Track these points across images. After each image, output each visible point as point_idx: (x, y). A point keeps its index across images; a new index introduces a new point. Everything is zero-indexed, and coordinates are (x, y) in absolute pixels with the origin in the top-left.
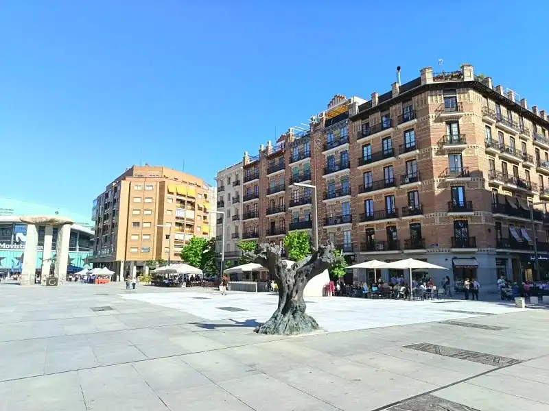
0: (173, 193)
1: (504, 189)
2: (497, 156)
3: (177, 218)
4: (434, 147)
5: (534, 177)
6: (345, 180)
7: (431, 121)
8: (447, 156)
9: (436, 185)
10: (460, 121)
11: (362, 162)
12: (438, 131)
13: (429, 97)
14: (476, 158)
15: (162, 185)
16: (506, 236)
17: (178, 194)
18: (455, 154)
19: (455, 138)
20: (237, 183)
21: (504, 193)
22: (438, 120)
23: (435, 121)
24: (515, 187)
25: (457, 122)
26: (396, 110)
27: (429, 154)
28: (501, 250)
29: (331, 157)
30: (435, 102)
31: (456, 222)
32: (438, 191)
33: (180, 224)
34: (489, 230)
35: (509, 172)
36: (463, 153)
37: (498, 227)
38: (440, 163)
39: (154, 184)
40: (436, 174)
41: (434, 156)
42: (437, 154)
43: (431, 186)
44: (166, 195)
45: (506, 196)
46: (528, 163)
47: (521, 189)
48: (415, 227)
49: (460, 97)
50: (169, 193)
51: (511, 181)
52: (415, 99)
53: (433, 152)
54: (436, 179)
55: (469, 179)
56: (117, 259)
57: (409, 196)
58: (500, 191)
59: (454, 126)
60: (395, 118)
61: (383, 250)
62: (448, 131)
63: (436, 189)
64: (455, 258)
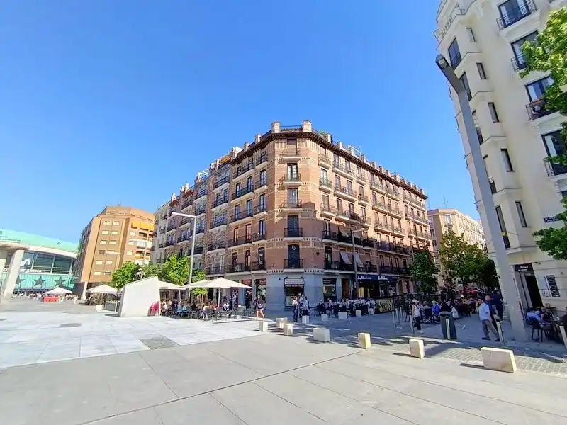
0: (136, 228)
1: (336, 220)
2: (332, 193)
3: (138, 247)
4: (277, 184)
5: (370, 213)
6: (225, 212)
7: (276, 162)
8: (286, 190)
9: (276, 214)
10: (298, 163)
11: (235, 197)
12: (281, 170)
13: (276, 144)
14: (309, 193)
15: (128, 220)
16: (336, 259)
17: (141, 229)
18: (293, 189)
19: (295, 176)
20: (165, 217)
21: (337, 223)
22: (282, 162)
23: (279, 163)
24: (348, 219)
25: (296, 164)
26: (257, 154)
27: (273, 189)
28: (327, 271)
29: (218, 195)
30: (280, 147)
31: (290, 247)
32: (277, 219)
33: (141, 253)
34: (318, 254)
35: (344, 208)
36: (299, 189)
37: (328, 251)
38: (281, 197)
39: (120, 220)
40: (277, 205)
41: (276, 190)
42: (278, 189)
43: (272, 216)
44: (130, 228)
45: (338, 225)
46: (363, 202)
47: (354, 221)
48: (261, 250)
49: (300, 145)
50: (132, 227)
51: (344, 214)
52: (268, 146)
53: (276, 187)
54: (277, 209)
55: (301, 209)
56: (82, 281)
57: (260, 224)
58: (333, 221)
59: (294, 167)
60: (255, 161)
61: (240, 271)
62: (289, 170)
63: (276, 217)
64: (287, 278)
